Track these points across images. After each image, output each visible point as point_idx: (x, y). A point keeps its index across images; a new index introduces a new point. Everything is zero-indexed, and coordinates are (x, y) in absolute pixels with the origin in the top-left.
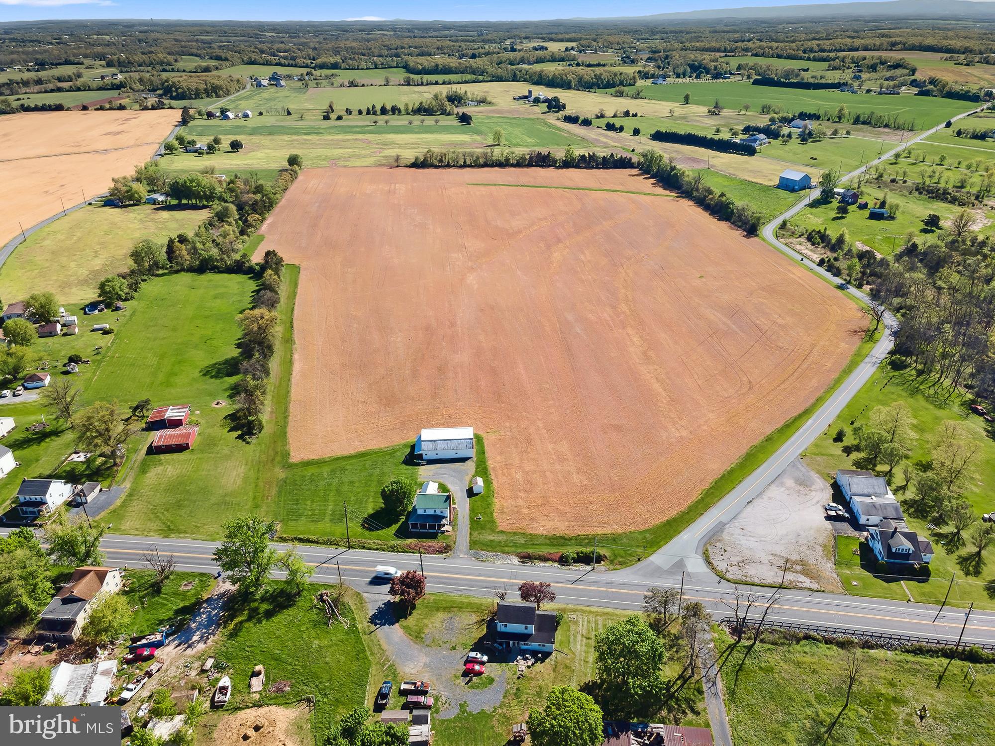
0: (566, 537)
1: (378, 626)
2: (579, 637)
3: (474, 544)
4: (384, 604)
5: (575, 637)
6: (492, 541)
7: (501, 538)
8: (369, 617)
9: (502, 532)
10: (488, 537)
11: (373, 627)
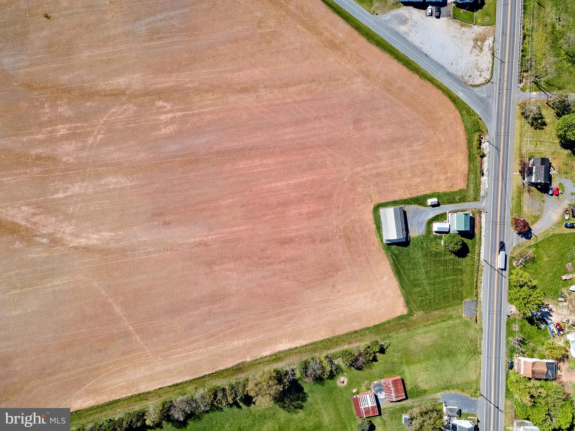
0: (469, 154)
1: (532, 235)
2: (536, 149)
3: (476, 199)
4: (519, 235)
5: (536, 150)
6: (474, 191)
7: (472, 186)
8: (527, 240)
9: (467, 186)
10: (471, 192)
11: (533, 237)
